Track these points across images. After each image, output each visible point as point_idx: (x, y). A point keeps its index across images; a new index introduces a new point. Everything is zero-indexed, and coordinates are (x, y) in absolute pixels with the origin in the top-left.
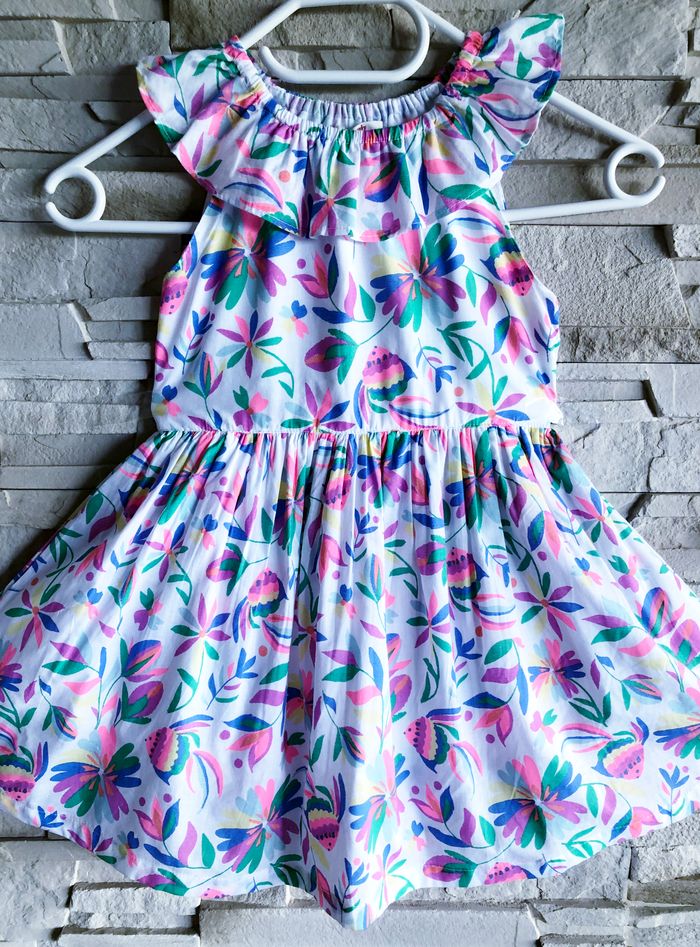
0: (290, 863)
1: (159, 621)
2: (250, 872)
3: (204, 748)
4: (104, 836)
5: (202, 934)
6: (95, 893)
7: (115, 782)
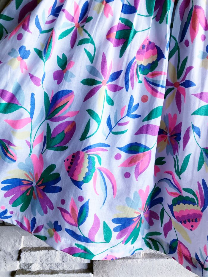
0: (154, 237)
1: (73, 76)
2: (132, 243)
3: (104, 165)
4: (38, 224)
5: (94, 273)
6: (34, 253)
7: (44, 190)
